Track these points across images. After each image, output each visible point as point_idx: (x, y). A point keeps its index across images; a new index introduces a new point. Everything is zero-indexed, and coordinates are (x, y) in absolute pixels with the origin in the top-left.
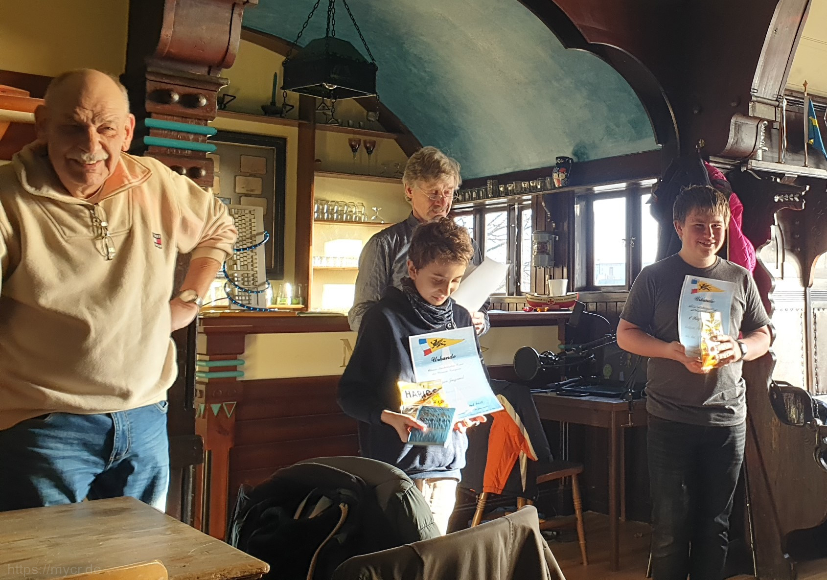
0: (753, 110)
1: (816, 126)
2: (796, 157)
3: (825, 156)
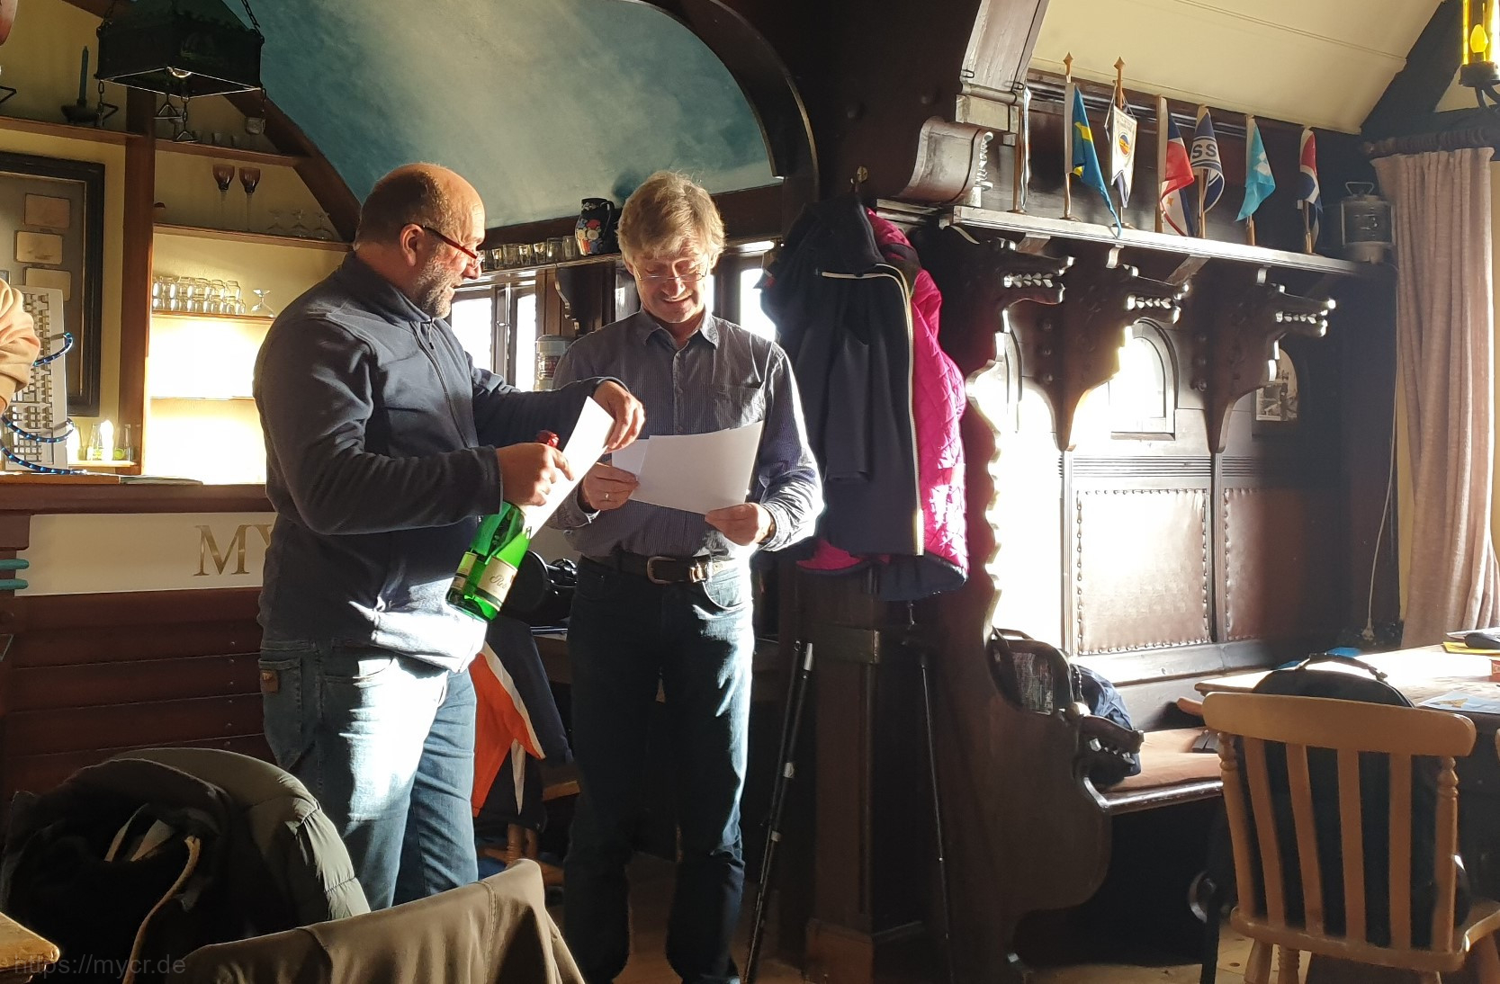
0: (964, 111)
1: (1089, 141)
2: (1049, 200)
3: (1105, 198)
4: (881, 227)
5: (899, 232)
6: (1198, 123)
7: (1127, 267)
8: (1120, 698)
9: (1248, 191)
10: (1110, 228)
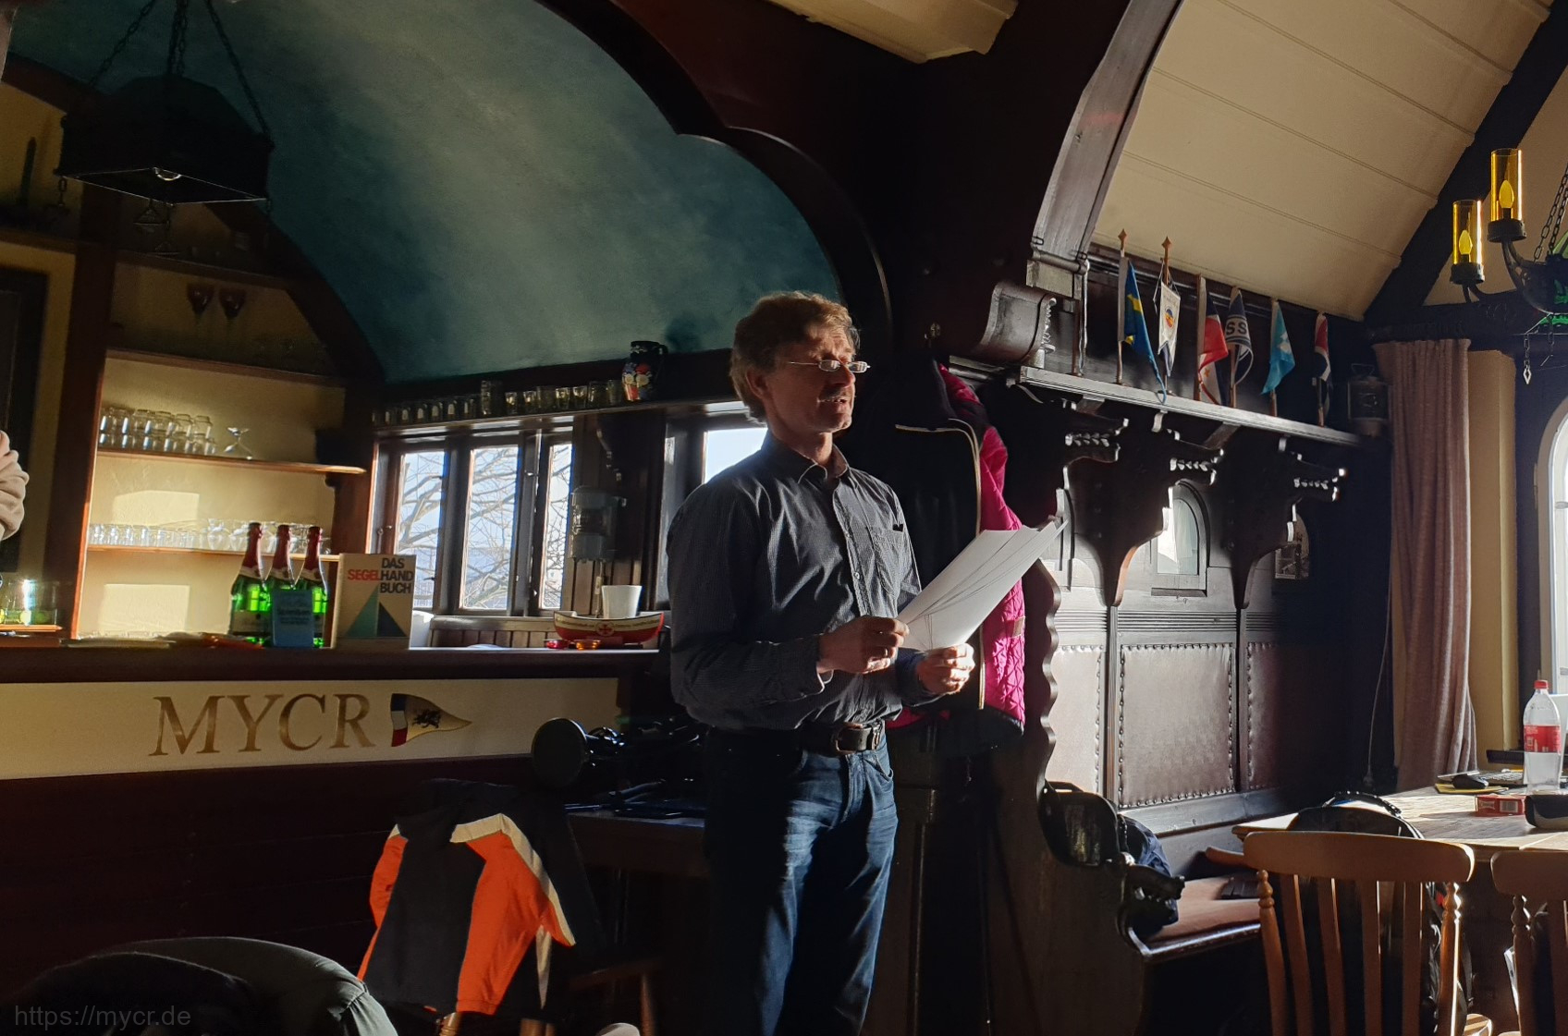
0: (1033, 276)
1: (1140, 313)
2: (1103, 366)
3: (1153, 365)
4: (953, 383)
5: (969, 388)
6: (1232, 301)
7: (1170, 431)
8: (1161, 848)
9: (1272, 367)
10: (1156, 394)
